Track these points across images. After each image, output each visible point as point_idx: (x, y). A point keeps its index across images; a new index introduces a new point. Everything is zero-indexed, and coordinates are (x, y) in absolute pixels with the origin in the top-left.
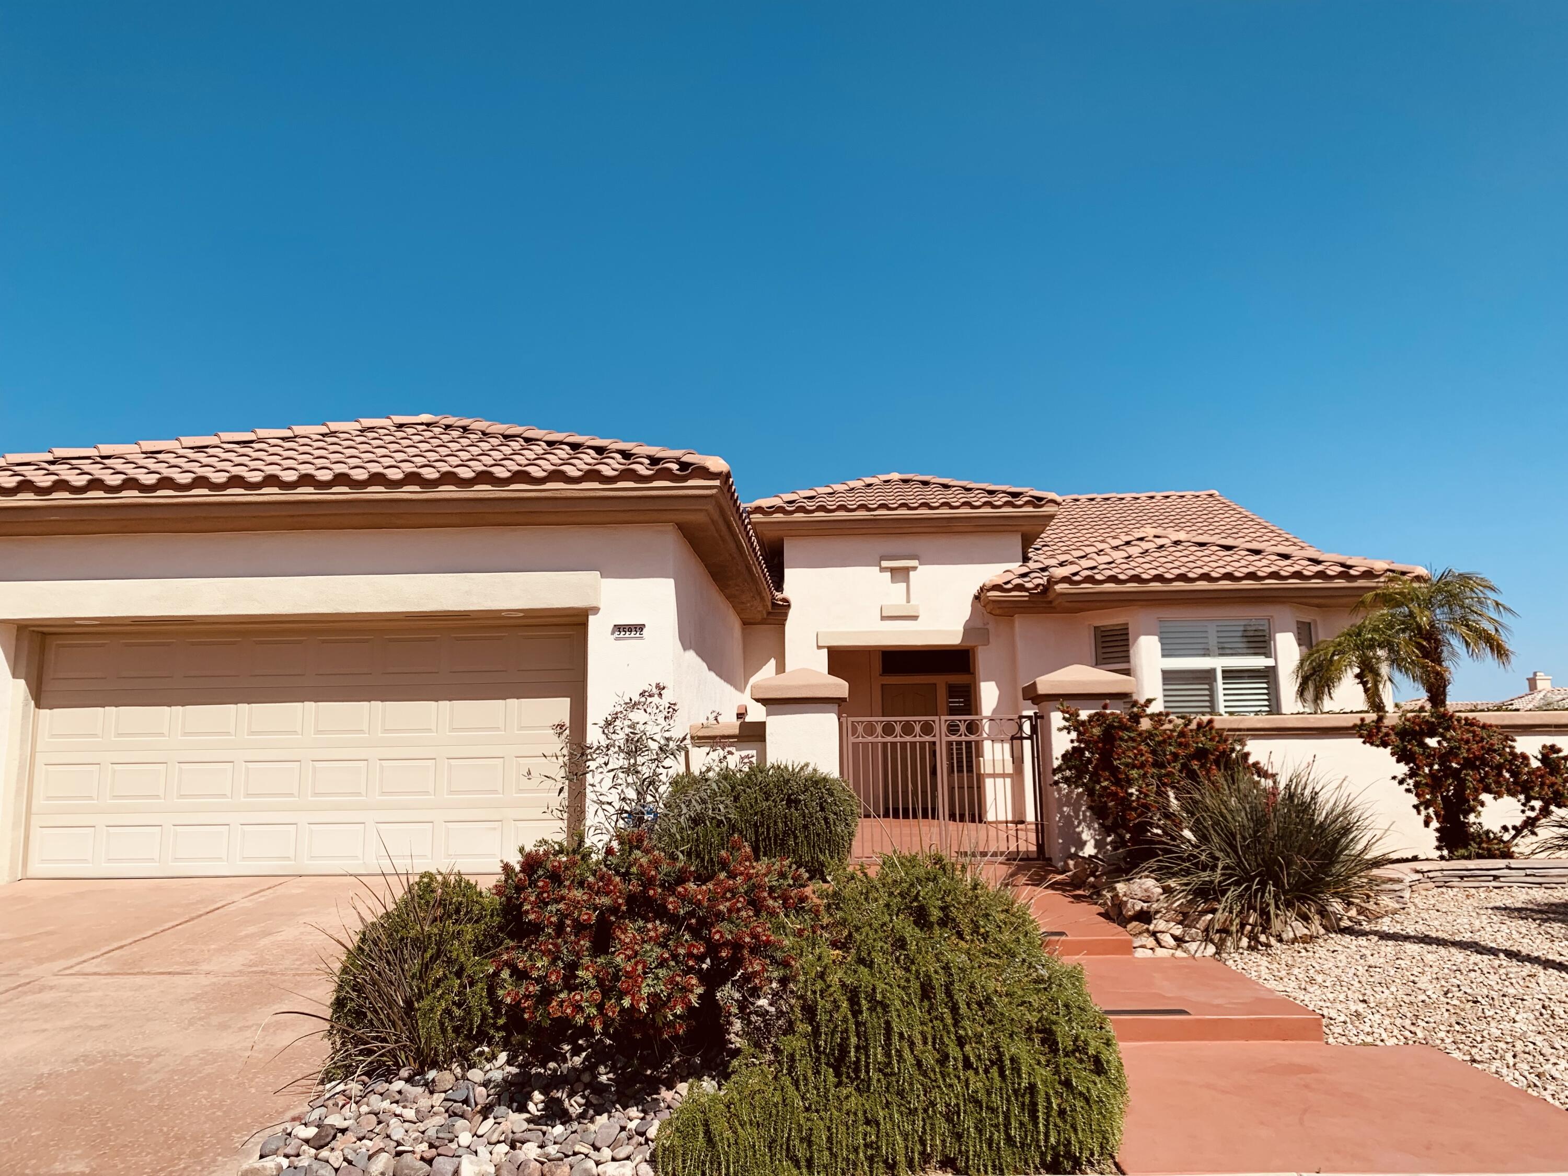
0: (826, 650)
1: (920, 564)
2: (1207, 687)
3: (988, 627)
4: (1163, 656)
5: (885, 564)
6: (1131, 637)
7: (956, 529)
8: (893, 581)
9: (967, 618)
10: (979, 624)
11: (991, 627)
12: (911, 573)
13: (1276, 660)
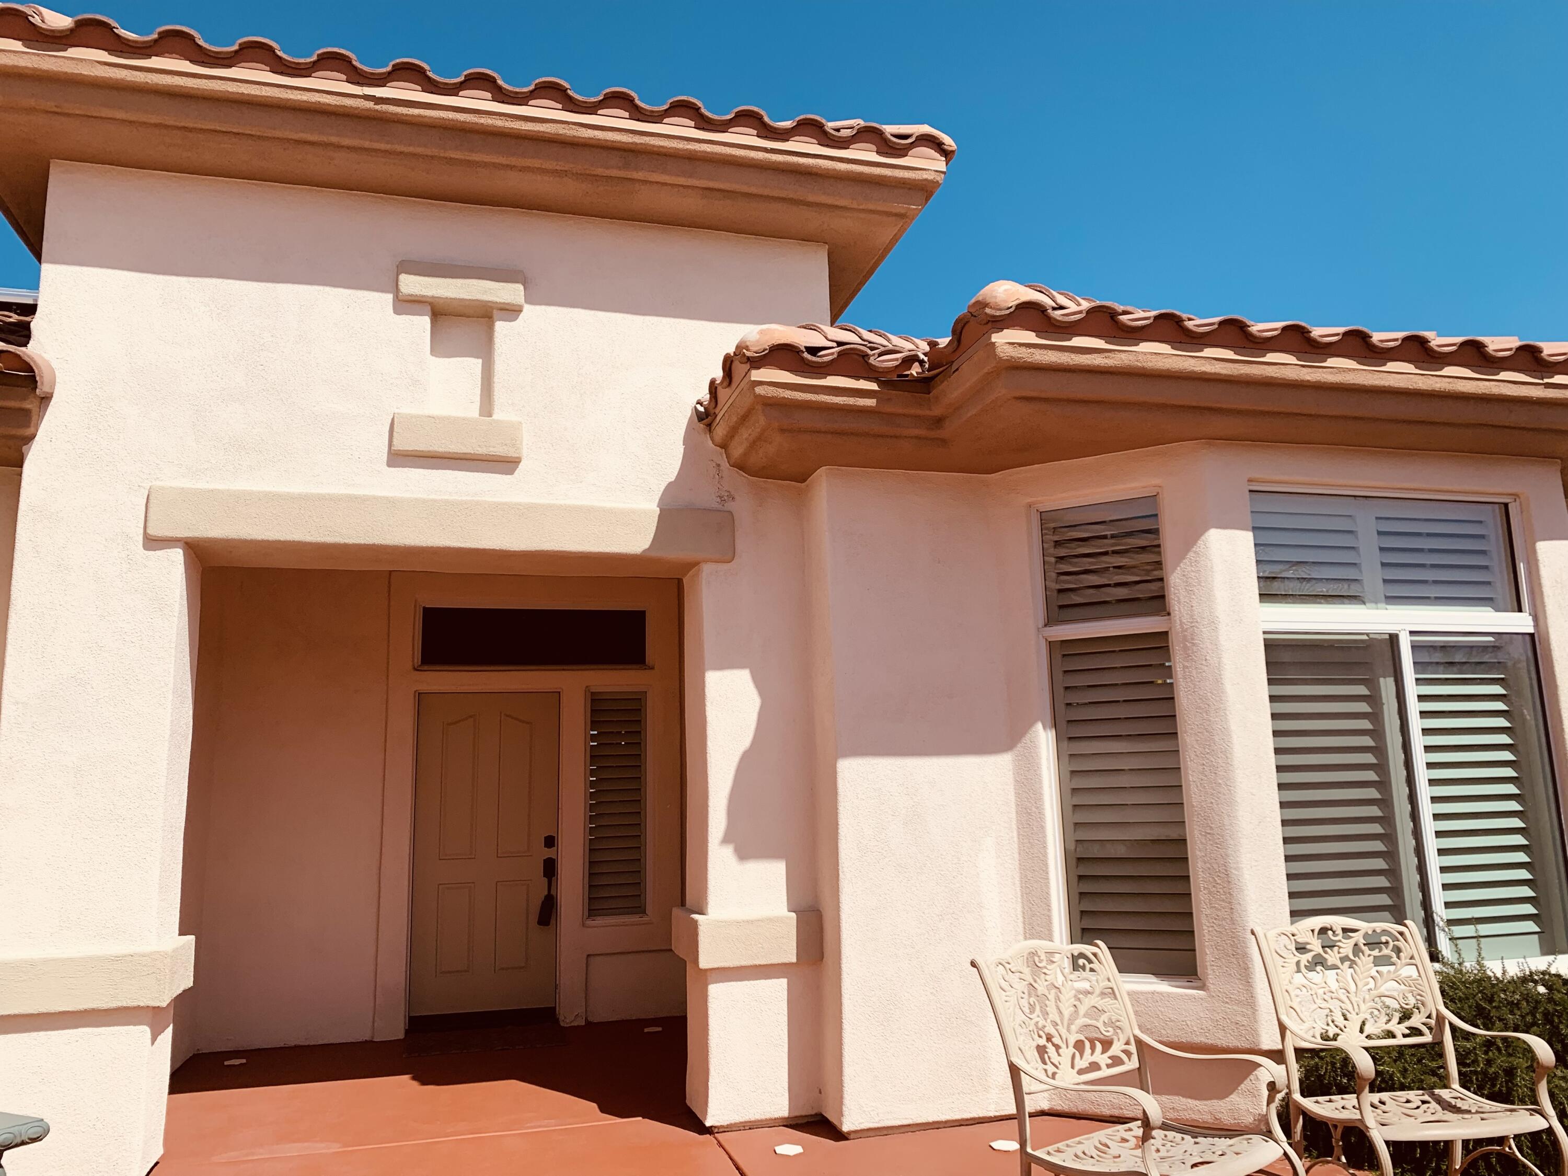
0: (177, 555)
1: (529, 300)
2: (1362, 690)
3: (730, 506)
4: (1265, 597)
5: (411, 284)
6: (1169, 540)
7: (645, 199)
8: (435, 350)
9: (672, 478)
10: (707, 497)
11: (742, 507)
12: (500, 327)
13: (1537, 617)
